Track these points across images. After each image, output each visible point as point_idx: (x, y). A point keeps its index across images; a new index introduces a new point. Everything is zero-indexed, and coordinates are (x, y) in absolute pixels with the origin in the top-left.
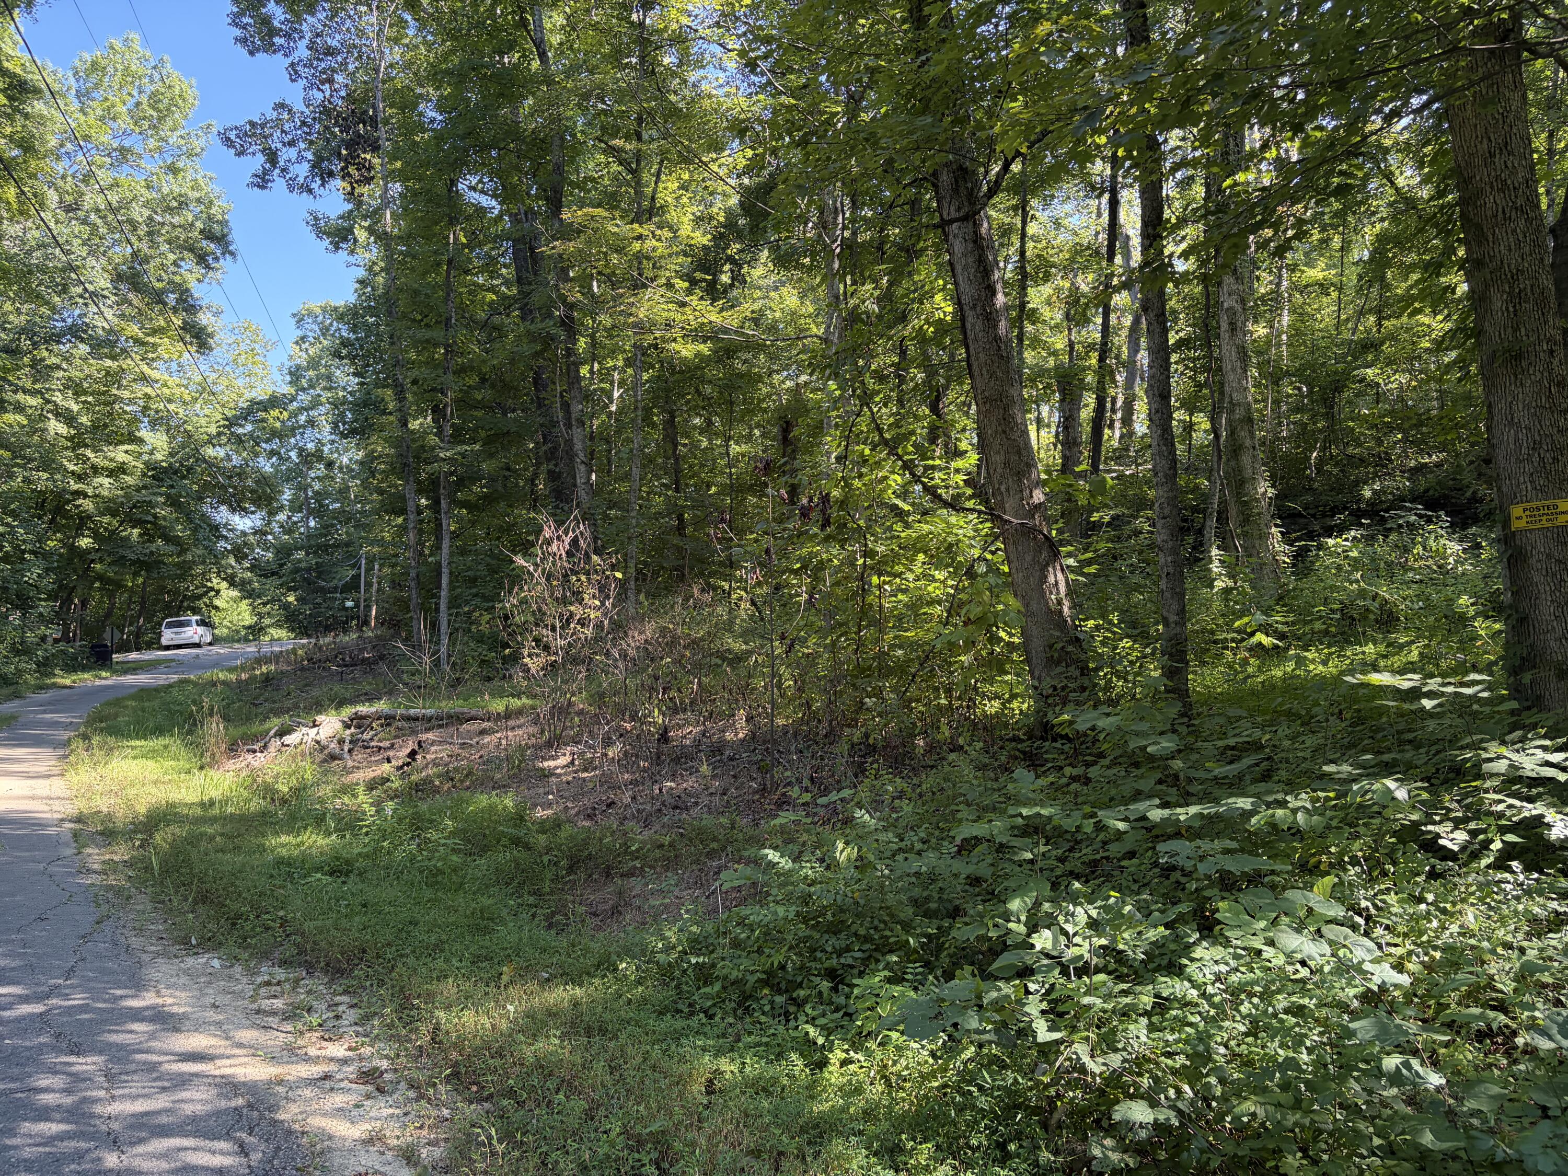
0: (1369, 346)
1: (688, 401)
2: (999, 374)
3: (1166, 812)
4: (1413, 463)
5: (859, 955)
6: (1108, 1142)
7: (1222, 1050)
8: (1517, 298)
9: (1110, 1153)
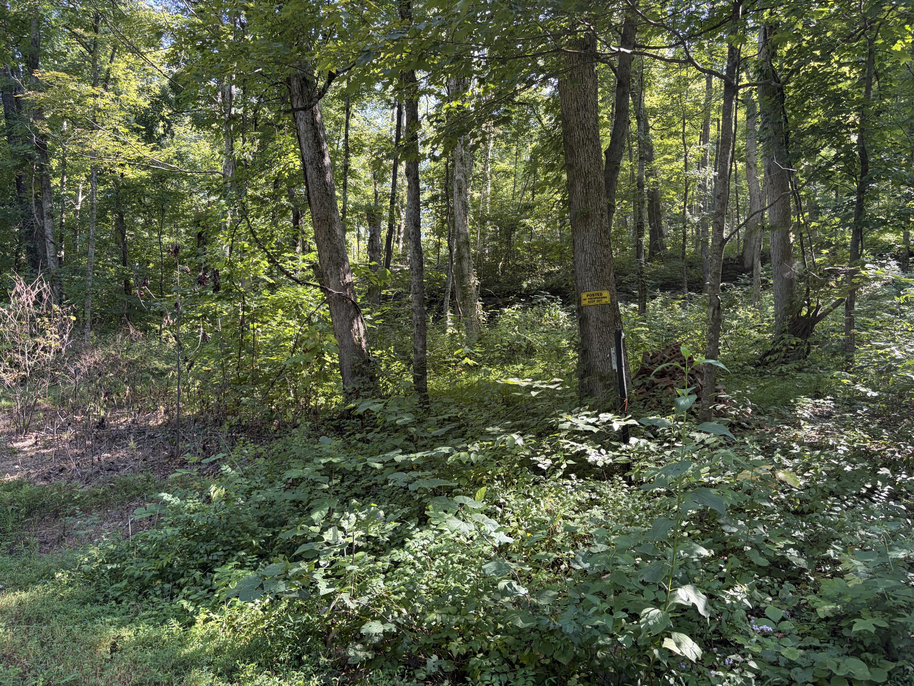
0: (528, 207)
1: (133, 207)
2: (327, 205)
3: (405, 457)
4: (546, 271)
5: (221, 553)
6: (359, 646)
7: (425, 587)
8: (587, 186)
9: (359, 653)
